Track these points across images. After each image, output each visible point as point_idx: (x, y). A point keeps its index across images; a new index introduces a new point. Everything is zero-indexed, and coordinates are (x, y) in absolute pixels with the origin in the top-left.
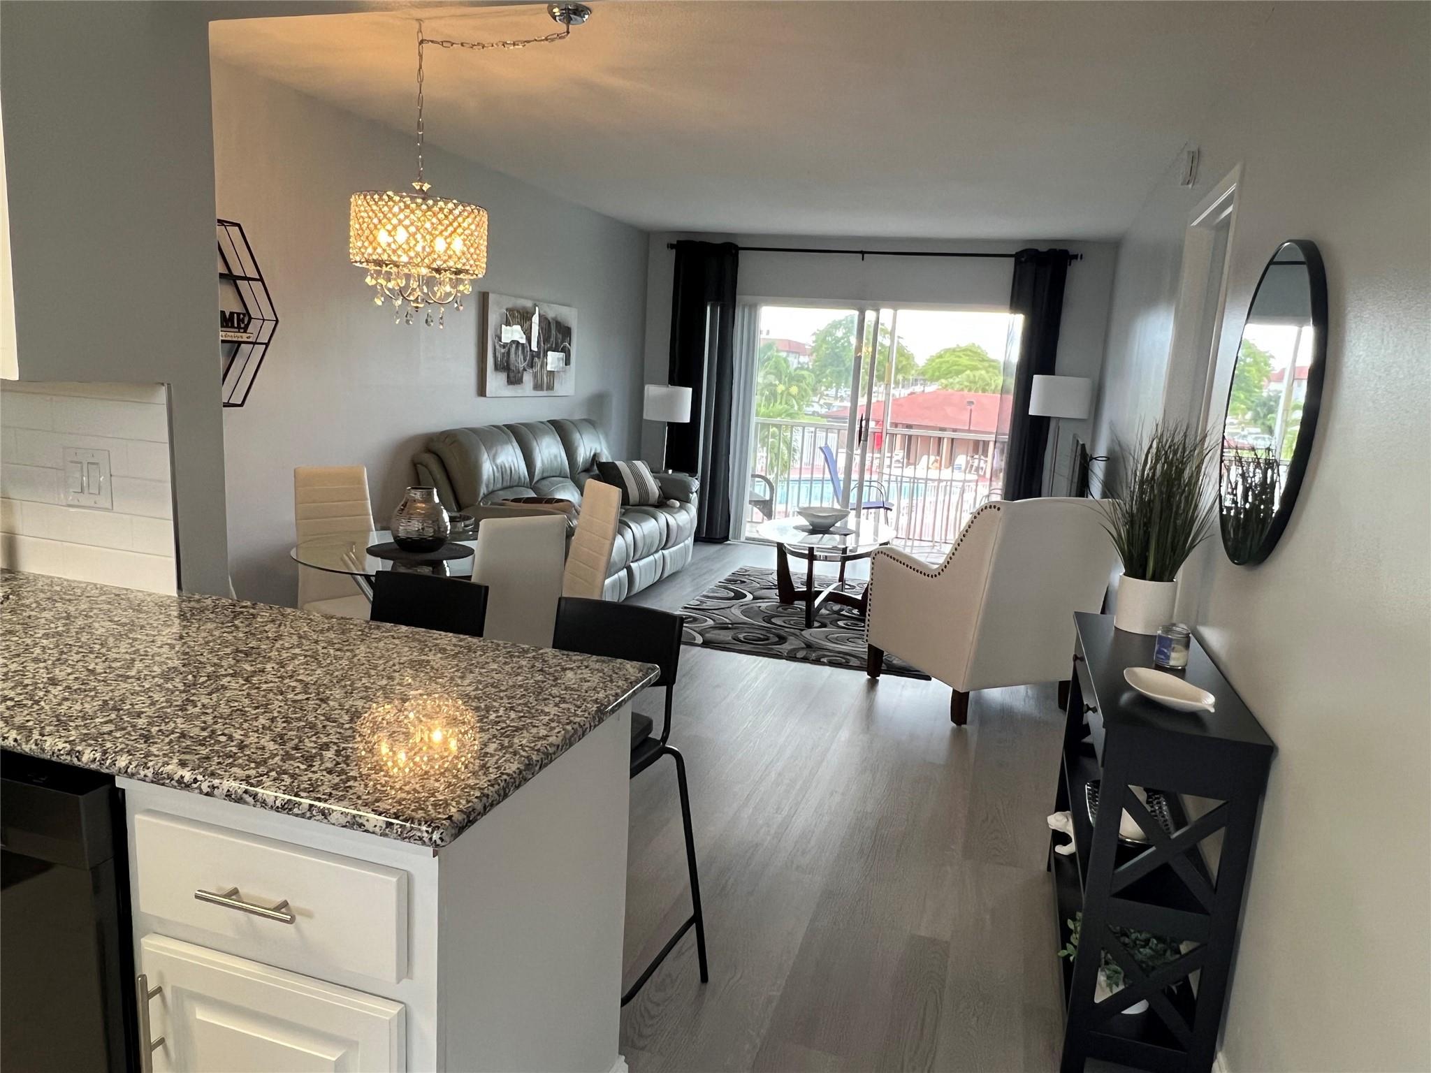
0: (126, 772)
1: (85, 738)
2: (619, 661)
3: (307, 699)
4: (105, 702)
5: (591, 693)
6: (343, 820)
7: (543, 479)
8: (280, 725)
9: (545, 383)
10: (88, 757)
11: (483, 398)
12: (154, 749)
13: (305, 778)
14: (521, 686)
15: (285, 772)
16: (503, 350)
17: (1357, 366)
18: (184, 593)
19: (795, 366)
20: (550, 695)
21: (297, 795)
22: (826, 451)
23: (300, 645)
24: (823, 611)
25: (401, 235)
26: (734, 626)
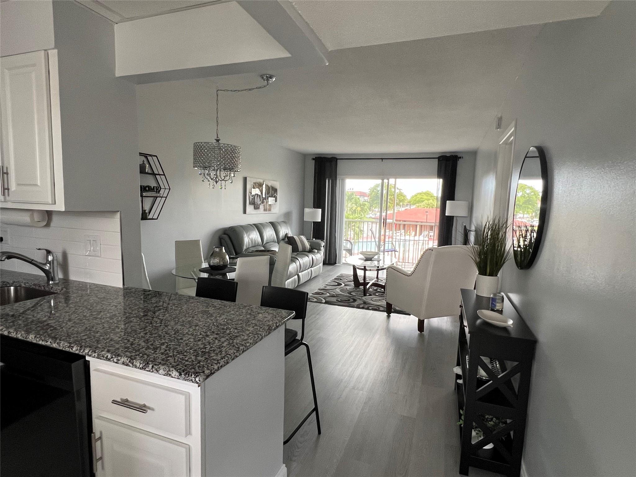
0: (88, 354)
1: (75, 341)
2: (280, 310)
3: (160, 326)
4: (87, 328)
5: (267, 322)
6: (164, 373)
7: (267, 243)
8: (148, 336)
9: (268, 209)
10: (75, 349)
11: (245, 215)
12: (99, 346)
13: (153, 356)
14: (241, 320)
15: (146, 354)
16: (252, 197)
17: (559, 192)
19: (363, 200)
20: (252, 323)
21: (148, 363)
24: (370, 290)
26: (337, 296)
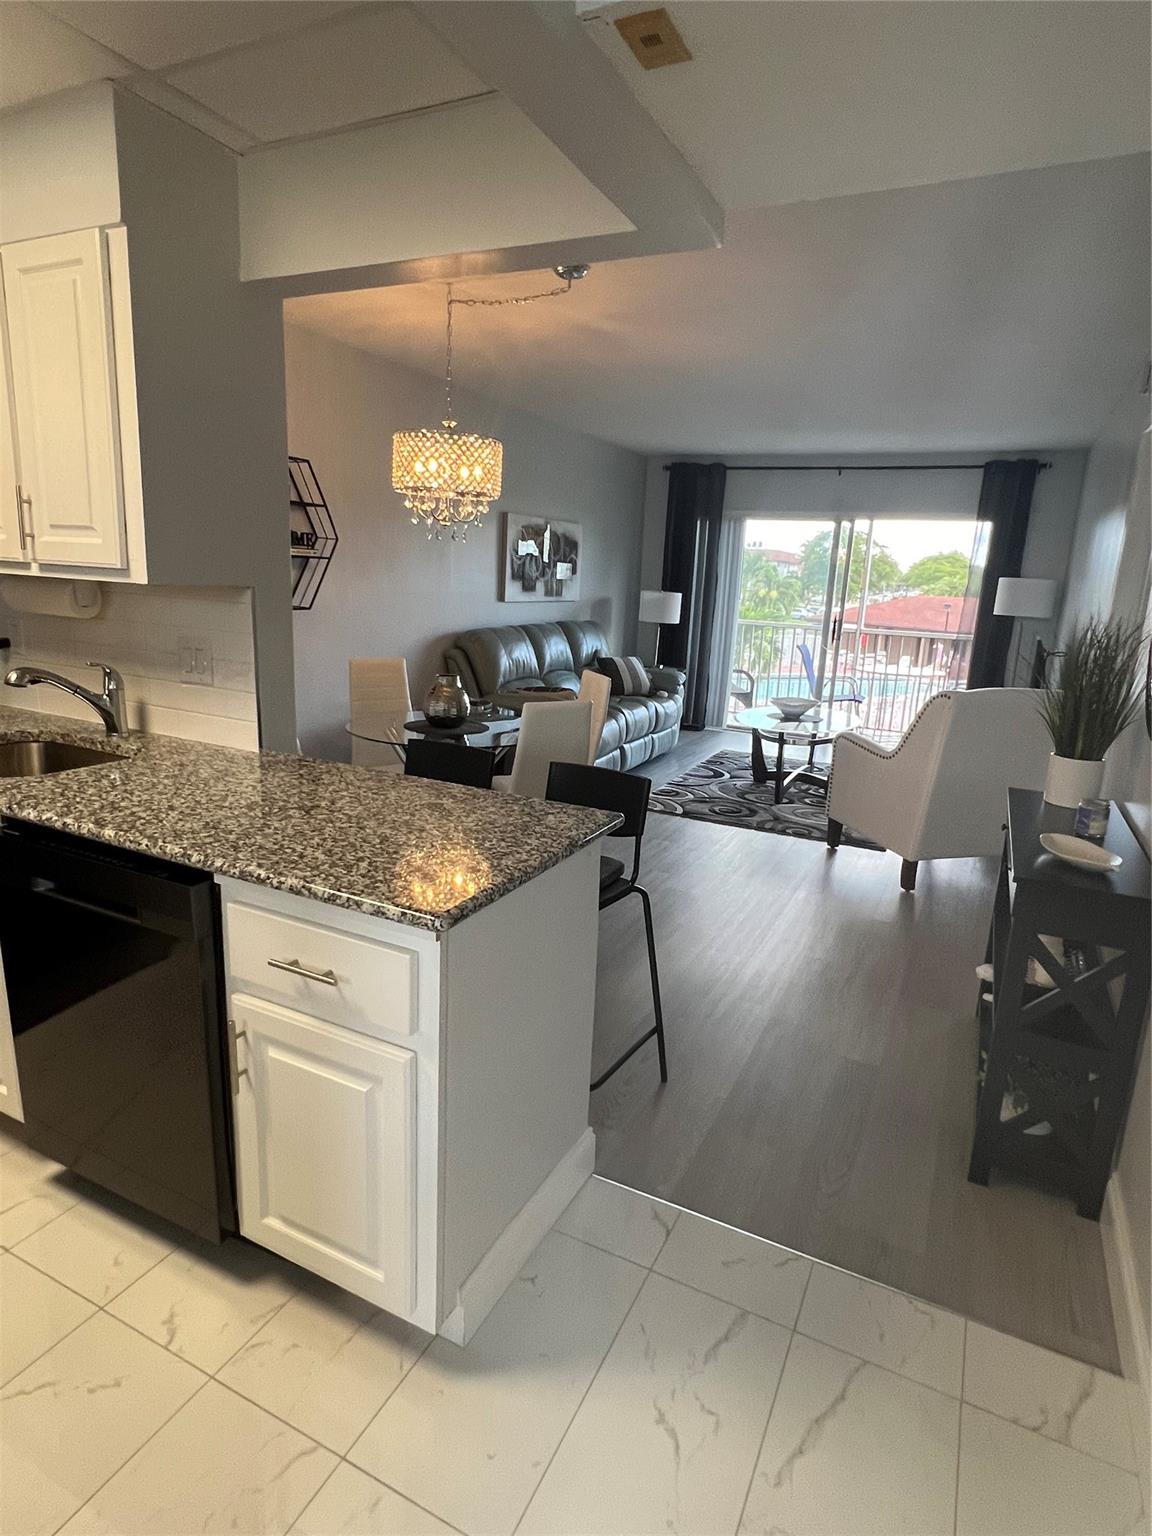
0: (221, 871)
1: (193, 846)
2: (592, 809)
3: (350, 827)
4: (207, 823)
5: (566, 832)
6: (371, 910)
7: (550, 671)
8: (329, 843)
9: (555, 590)
10: (195, 858)
11: (500, 604)
12: (240, 855)
13: (345, 880)
14: (511, 824)
15: (332, 875)
16: (519, 562)
18: (264, 750)
19: (785, 575)
20: (534, 831)
21: (339, 891)
22: (803, 649)
23: (347, 790)
24: (792, 790)
25: (433, 465)
26: (711, 800)
